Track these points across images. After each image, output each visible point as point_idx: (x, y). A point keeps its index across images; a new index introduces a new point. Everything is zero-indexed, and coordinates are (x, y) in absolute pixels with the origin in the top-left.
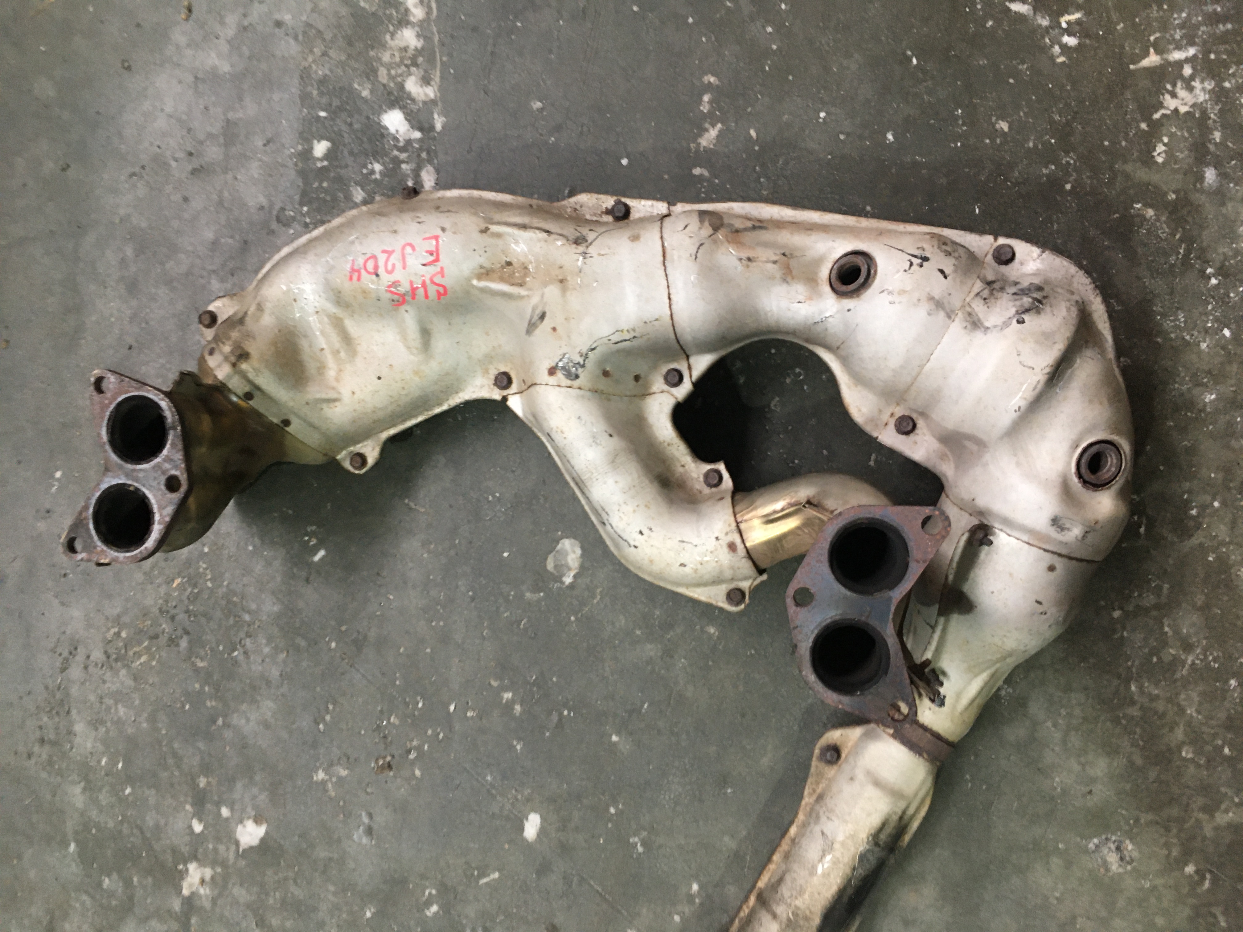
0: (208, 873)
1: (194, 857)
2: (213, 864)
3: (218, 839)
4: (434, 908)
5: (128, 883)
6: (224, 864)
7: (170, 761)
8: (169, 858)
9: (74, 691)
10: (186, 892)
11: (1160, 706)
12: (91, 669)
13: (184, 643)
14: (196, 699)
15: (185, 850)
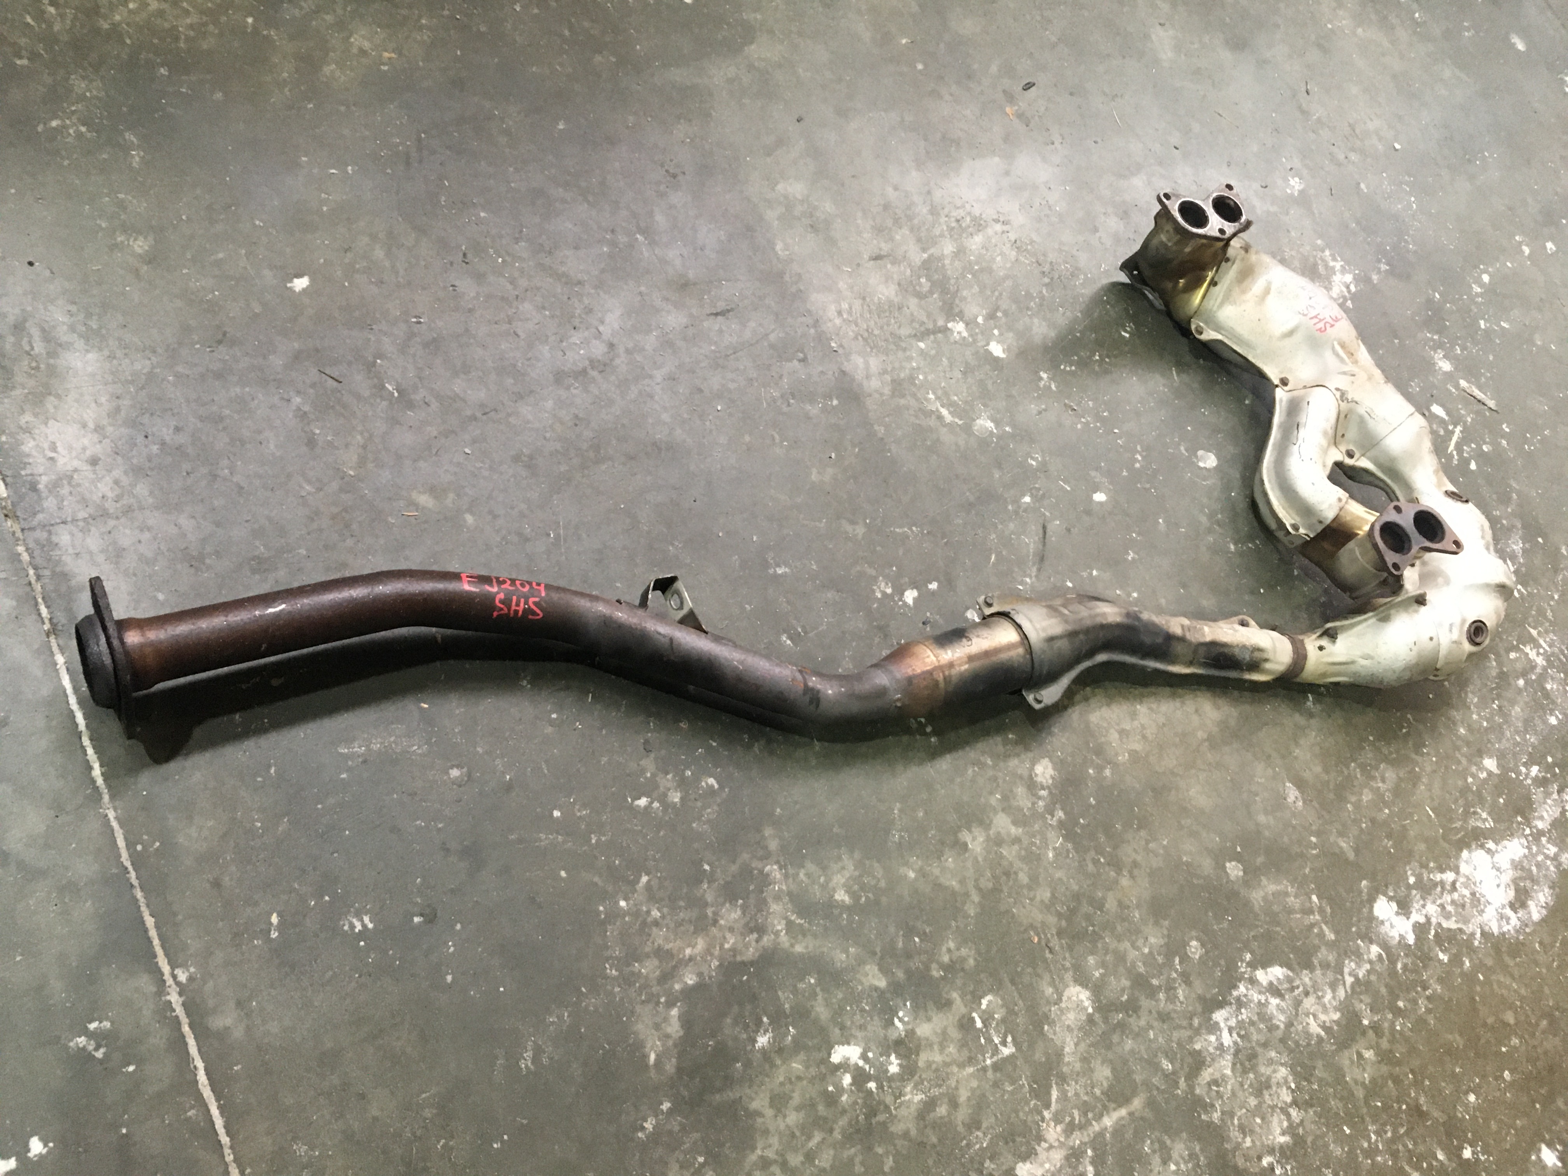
0: (965, 334)
1: (967, 324)
2: (971, 335)
3: (982, 333)
4: (1034, 463)
5: (931, 292)
6: (975, 341)
7: (997, 293)
8: (957, 310)
9: (990, 231)
10: (950, 325)
11: (1356, 783)
12: (1005, 236)
13: (1047, 280)
14: (1029, 295)
15: (966, 318)
